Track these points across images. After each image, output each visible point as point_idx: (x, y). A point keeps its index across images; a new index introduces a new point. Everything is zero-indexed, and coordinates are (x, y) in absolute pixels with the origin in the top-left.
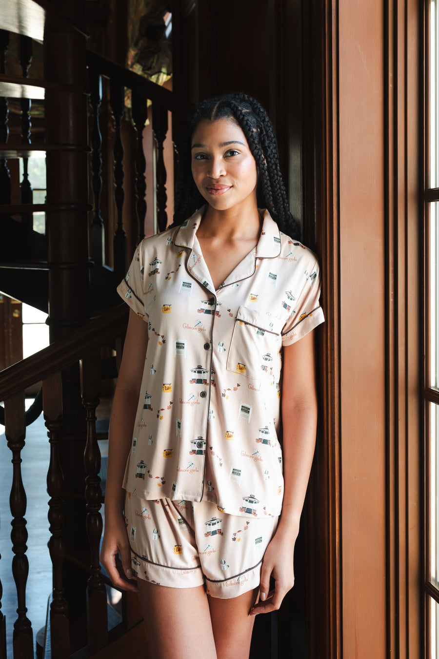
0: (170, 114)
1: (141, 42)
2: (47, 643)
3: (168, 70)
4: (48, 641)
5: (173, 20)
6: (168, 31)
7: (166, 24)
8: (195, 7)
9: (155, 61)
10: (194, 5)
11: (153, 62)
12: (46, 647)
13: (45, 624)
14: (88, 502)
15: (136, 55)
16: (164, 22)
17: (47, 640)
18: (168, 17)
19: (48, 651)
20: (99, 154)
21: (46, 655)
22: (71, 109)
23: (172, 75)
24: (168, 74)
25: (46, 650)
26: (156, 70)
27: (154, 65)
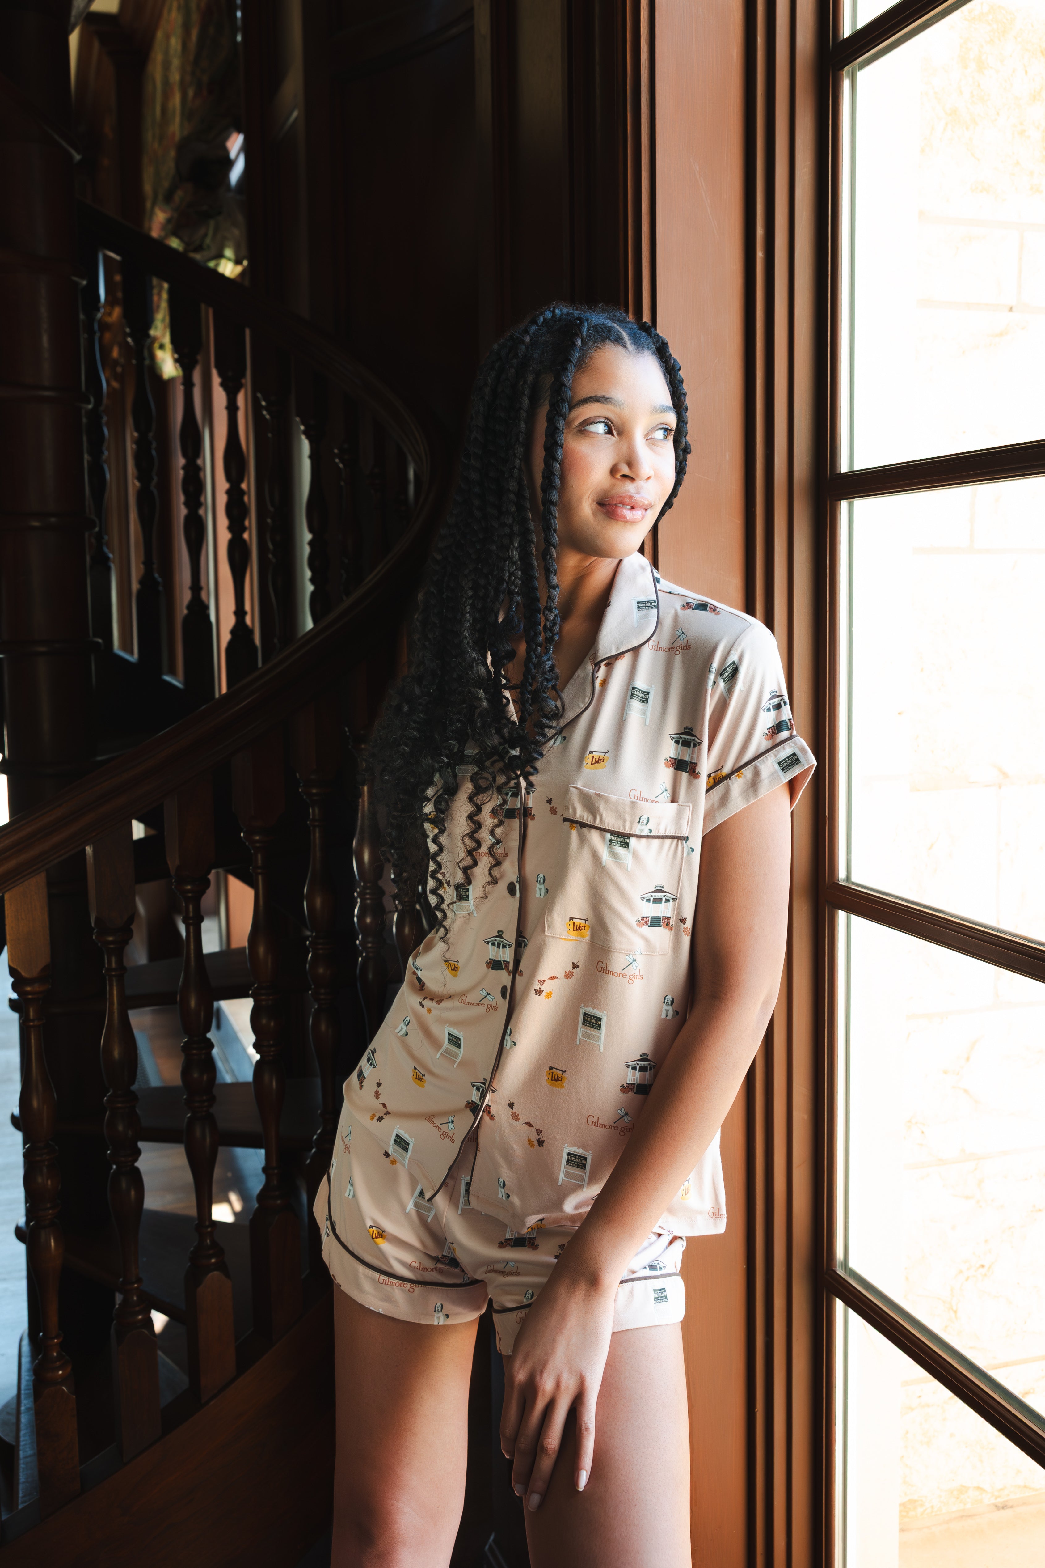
0: (248, 332)
1: (179, 195)
2: (22, 1439)
3: (237, 253)
4: (24, 1435)
5: (247, 148)
6: (236, 173)
7: (233, 155)
8: (296, 119)
9: (210, 233)
10: (295, 114)
11: (206, 235)
12: (21, 1448)
13: (14, 1392)
14: (110, 1147)
15: (169, 221)
16: (227, 152)
17: (22, 1433)
18: (235, 143)
19: (26, 1457)
20: (102, 418)
21: (22, 1466)
22: (44, 311)
23: (245, 263)
24: (238, 262)
25: (22, 1454)
26: (213, 251)
27: (208, 240)
